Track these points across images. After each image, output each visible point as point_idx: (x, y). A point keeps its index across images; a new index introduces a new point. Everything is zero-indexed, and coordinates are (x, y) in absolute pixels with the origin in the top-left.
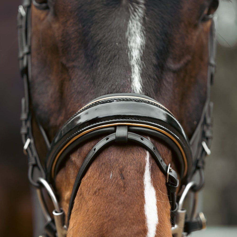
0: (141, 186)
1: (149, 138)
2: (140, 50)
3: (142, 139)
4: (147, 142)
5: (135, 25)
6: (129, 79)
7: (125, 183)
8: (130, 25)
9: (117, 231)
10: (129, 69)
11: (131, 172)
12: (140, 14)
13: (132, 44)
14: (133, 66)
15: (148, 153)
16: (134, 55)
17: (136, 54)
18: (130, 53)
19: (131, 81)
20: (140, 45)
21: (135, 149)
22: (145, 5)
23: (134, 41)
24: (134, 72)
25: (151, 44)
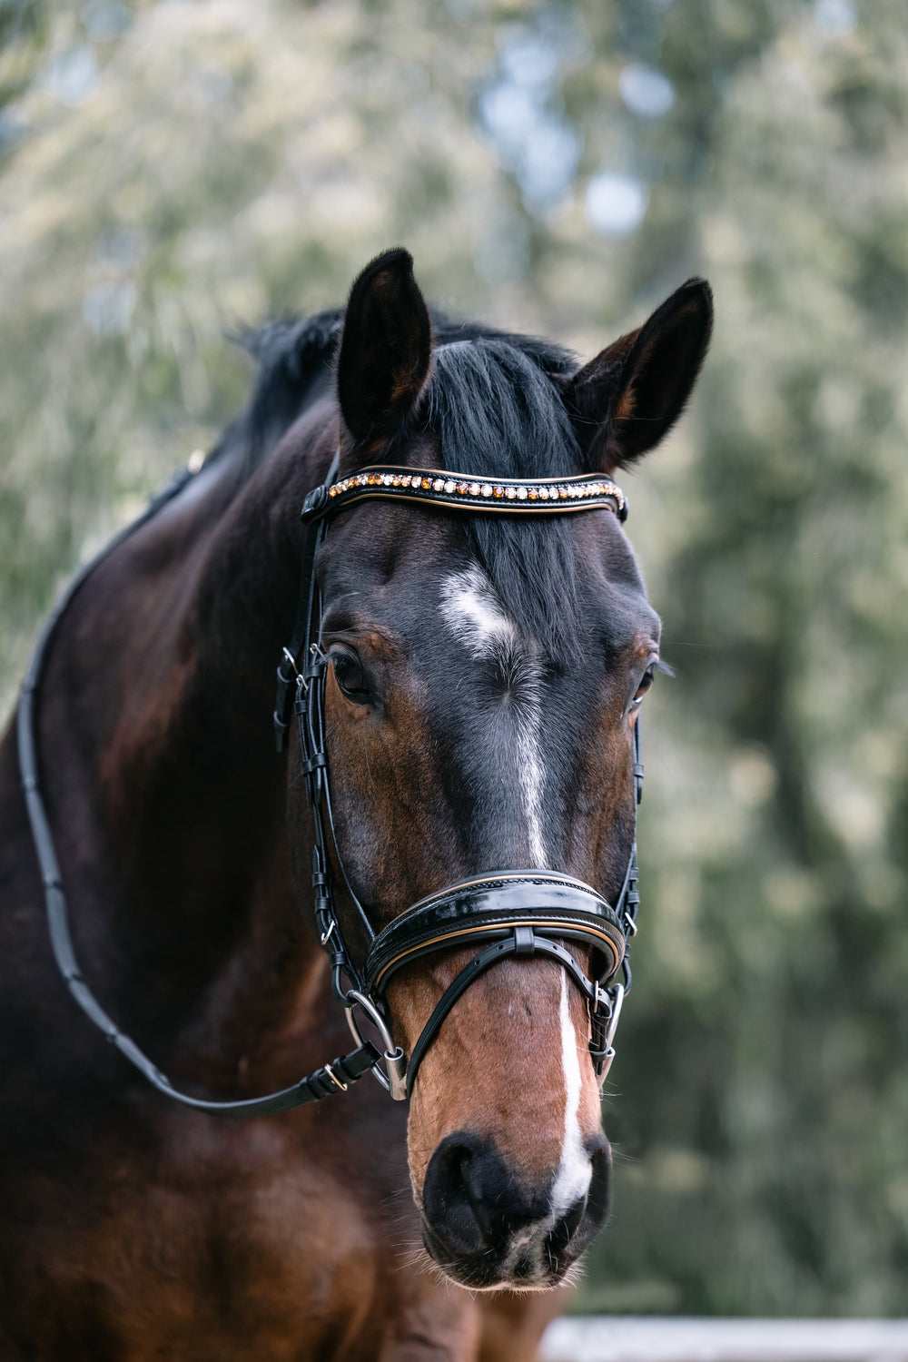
0: (556, 1024)
1: (562, 943)
2: (539, 790)
3: (555, 948)
4: (562, 952)
5: (528, 744)
6: (525, 842)
7: (532, 1022)
8: (519, 744)
9: (522, 1099)
10: (524, 824)
11: (539, 1004)
12: (534, 723)
13: (525, 779)
14: (530, 818)
15: (563, 969)
16: (529, 799)
17: (532, 797)
18: (524, 795)
19: (528, 845)
20: (538, 780)
21: (543, 964)
22: (541, 705)
23: (530, 774)
24: (532, 829)
25: (555, 777)
